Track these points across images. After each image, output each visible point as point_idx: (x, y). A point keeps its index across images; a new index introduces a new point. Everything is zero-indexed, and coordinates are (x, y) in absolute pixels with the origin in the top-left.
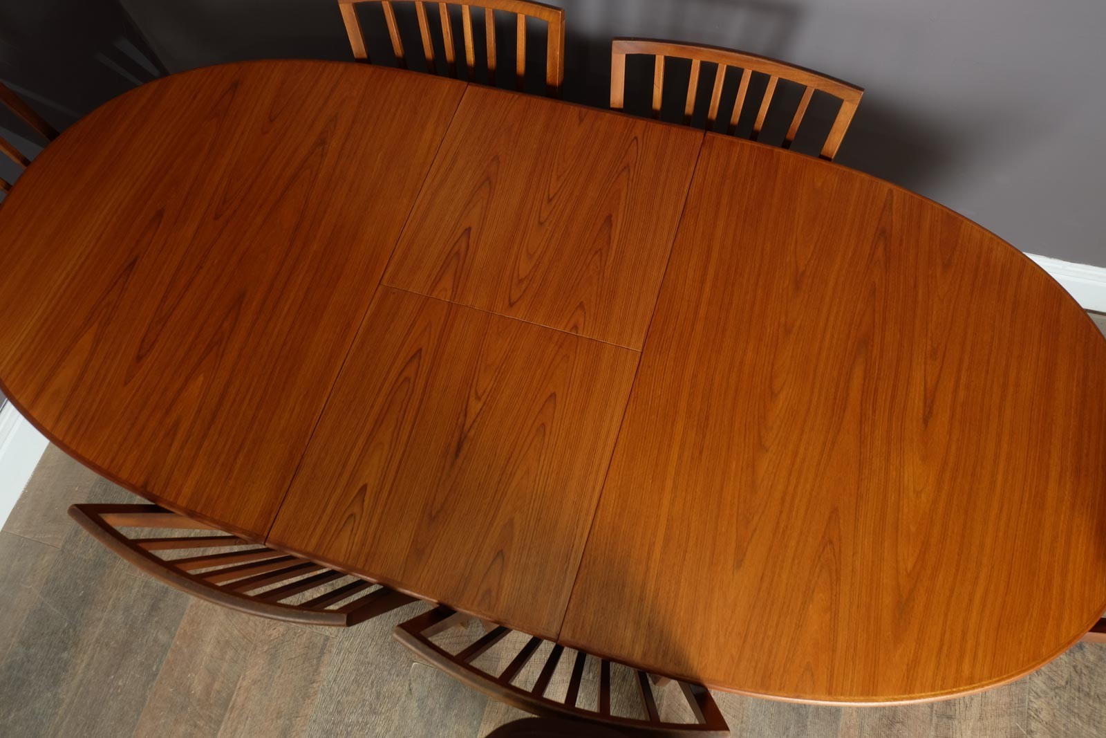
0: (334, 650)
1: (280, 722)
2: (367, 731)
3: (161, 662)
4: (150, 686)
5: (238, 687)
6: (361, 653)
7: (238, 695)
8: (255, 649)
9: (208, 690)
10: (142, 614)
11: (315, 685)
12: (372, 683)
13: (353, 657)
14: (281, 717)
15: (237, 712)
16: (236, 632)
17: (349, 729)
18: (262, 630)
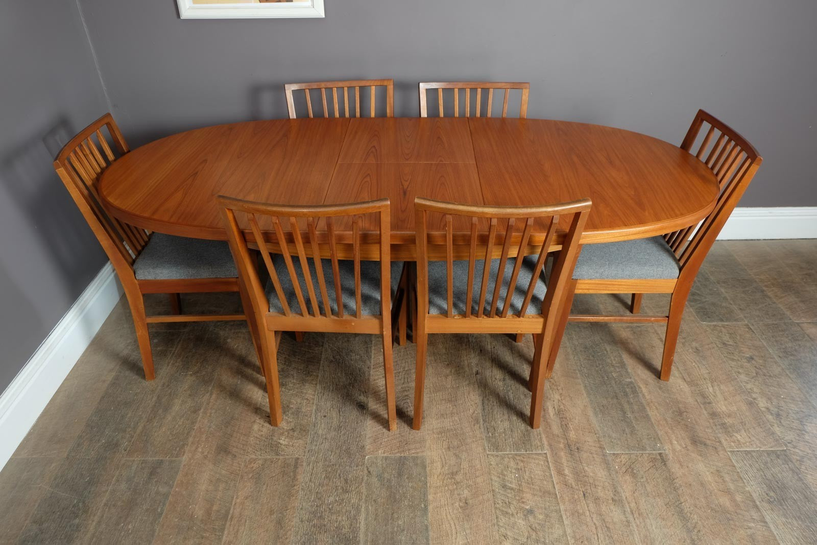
0: (305, 464)
1: (274, 516)
2: (344, 504)
3: (164, 504)
4: (157, 522)
5: (233, 503)
6: (326, 460)
7: (234, 509)
8: (242, 478)
9: (208, 513)
10: (142, 479)
11: (295, 487)
12: (339, 475)
13: (320, 464)
14: (274, 513)
15: (236, 520)
16: (224, 472)
17: (330, 506)
18: (245, 466)
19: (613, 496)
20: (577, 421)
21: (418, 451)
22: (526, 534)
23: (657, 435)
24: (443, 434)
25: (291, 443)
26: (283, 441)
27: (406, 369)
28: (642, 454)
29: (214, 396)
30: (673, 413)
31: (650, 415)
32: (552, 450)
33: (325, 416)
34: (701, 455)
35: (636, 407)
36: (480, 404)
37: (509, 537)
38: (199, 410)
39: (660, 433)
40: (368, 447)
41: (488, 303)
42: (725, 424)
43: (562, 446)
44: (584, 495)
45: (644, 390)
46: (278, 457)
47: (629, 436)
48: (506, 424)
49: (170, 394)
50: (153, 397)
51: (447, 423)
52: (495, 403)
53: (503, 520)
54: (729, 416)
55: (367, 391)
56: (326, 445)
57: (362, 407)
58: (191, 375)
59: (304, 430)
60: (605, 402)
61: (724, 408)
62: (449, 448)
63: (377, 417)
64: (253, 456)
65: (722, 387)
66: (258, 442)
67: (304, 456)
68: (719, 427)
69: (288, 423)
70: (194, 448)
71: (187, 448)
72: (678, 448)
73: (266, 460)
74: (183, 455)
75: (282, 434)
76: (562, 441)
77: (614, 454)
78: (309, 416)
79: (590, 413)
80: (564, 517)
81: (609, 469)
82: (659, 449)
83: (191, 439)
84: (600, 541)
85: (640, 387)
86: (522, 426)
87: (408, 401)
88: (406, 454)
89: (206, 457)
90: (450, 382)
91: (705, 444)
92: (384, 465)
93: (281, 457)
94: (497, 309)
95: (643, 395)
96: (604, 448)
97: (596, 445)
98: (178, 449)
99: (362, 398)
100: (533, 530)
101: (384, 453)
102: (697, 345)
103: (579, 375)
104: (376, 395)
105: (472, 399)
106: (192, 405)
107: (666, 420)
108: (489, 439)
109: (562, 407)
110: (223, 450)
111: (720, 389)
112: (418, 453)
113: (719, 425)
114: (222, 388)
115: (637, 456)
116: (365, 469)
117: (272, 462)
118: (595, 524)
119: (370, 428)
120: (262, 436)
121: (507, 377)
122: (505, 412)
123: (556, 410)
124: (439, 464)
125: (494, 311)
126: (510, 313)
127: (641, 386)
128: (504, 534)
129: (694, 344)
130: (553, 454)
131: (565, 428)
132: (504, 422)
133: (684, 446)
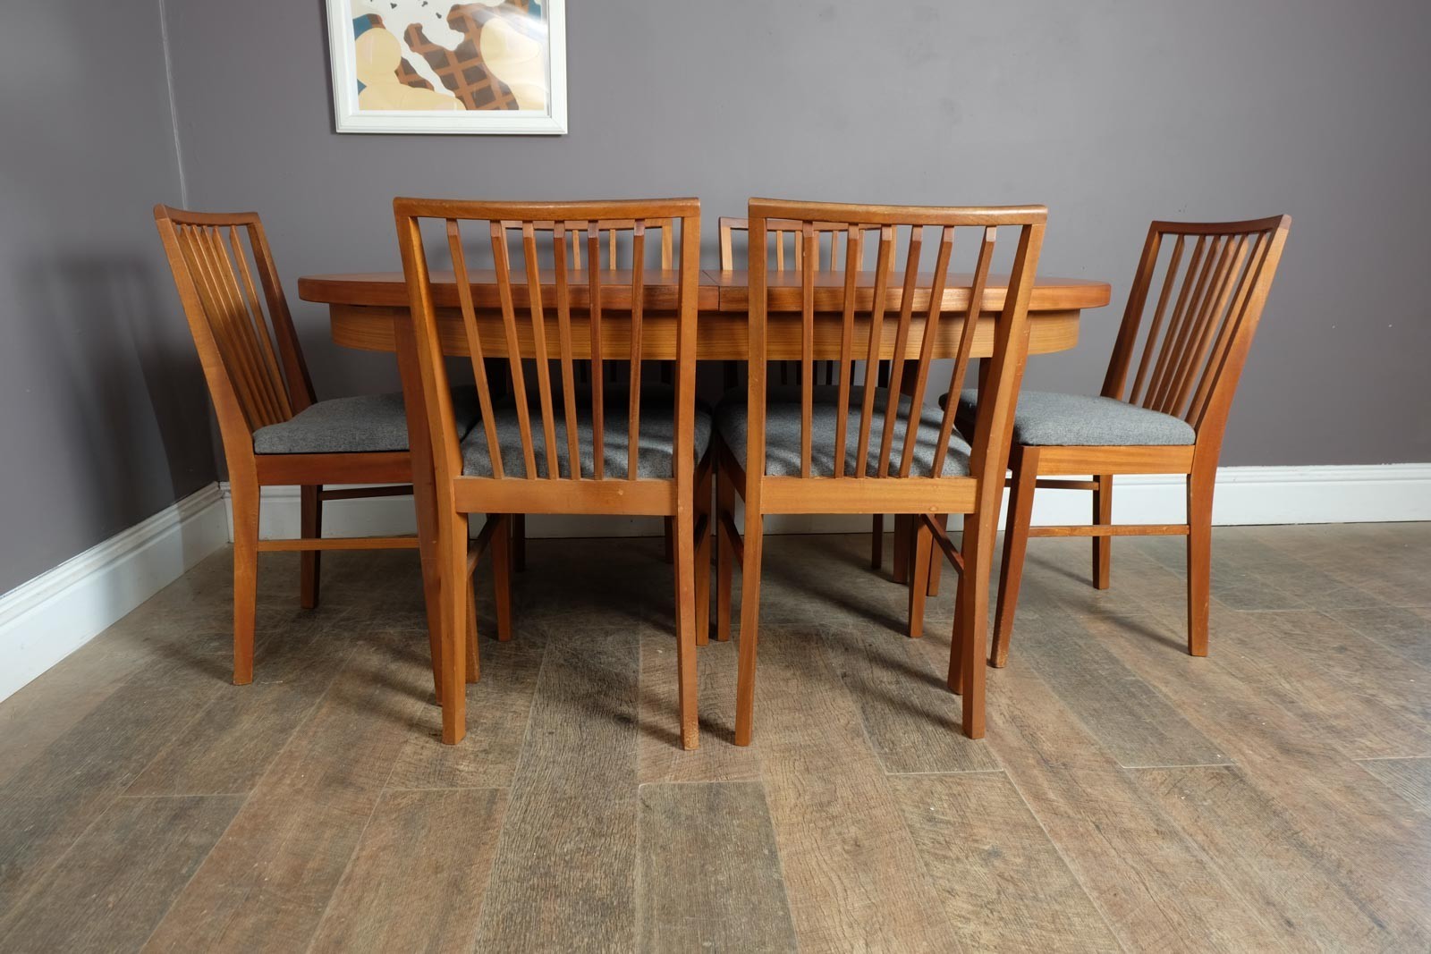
0: (510, 797)
1: (443, 875)
2: (598, 853)
3: (197, 862)
4: (176, 890)
5: (353, 856)
6: (554, 792)
7: (354, 866)
8: (376, 820)
9: (296, 873)
10: (155, 826)
11: (491, 831)
12: (585, 812)
13: (544, 798)
14: (443, 870)
15: (357, 882)
16: (336, 812)
18: (382, 802)
19: (1156, 827)
20: (1051, 729)
21: (745, 775)
22: (994, 887)
23: (1212, 744)
24: (792, 752)
25: (481, 770)
26: (464, 766)
27: (707, 673)
28: (1193, 769)
29: (324, 710)
30: (1230, 715)
31: (1188, 719)
32: (1015, 768)
33: (551, 733)
34: (1306, 768)
35: (1156, 711)
36: (858, 712)
37: (959, 893)
38: (292, 727)
39: (1216, 741)
40: (640, 773)
41: (873, 456)
42: (1334, 727)
43: (1031, 761)
44: (1097, 827)
45: (1164, 689)
46: (454, 789)
47: (1157, 746)
48: (916, 737)
49: (234, 709)
50: (197, 712)
51: (798, 738)
52: (887, 711)
53: (940, 868)
54: (1337, 717)
55: (633, 700)
56: (557, 771)
57: (626, 721)
58: (280, 685)
59: (508, 752)
60: (1097, 705)
61: (1322, 708)
62: (807, 770)
63: (656, 732)
64: (403, 789)
65: (1306, 683)
66: (412, 769)
67: (510, 786)
68: (1322, 730)
69: (475, 742)
70: (275, 779)
71: (260, 781)
72: (1258, 759)
73: (427, 793)
74: (251, 789)
75: (464, 757)
76: (1031, 755)
77: (1138, 770)
78: (518, 733)
79: (1073, 718)
80: (1067, 860)
81: (1135, 791)
82: (1223, 761)
83: (269, 767)
84: (1151, 892)
85: (1154, 686)
86: (945, 739)
87: (717, 711)
88: (723, 780)
89: (299, 792)
90: (794, 686)
91: (1308, 753)
92: (679, 797)
93: (459, 789)
94: (891, 465)
95: (1165, 695)
96: (1115, 763)
97: (1099, 759)
98: (239, 781)
99: (625, 709)
100: (1008, 881)
101: (676, 779)
102: (1239, 636)
103: (1037, 674)
104: (654, 703)
105: (843, 708)
106: (278, 722)
107: (1221, 725)
108: (886, 757)
109: (1017, 712)
110: (339, 780)
111: (1303, 684)
112: (745, 778)
113: (1323, 728)
114: (342, 699)
115: (1183, 771)
116: (639, 802)
117: (441, 796)
118: (1133, 867)
119: (642, 748)
120: (420, 760)
121: (903, 679)
122: (910, 721)
123: (1007, 716)
124: (792, 794)
125: (885, 469)
126: (914, 471)
127: (1156, 684)
128: (948, 888)
129: (1233, 635)
130: (1017, 772)
131: (1032, 740)
132: (908, 734)
133: (1269, 756)
